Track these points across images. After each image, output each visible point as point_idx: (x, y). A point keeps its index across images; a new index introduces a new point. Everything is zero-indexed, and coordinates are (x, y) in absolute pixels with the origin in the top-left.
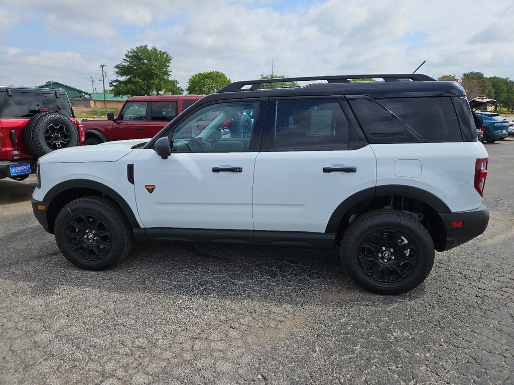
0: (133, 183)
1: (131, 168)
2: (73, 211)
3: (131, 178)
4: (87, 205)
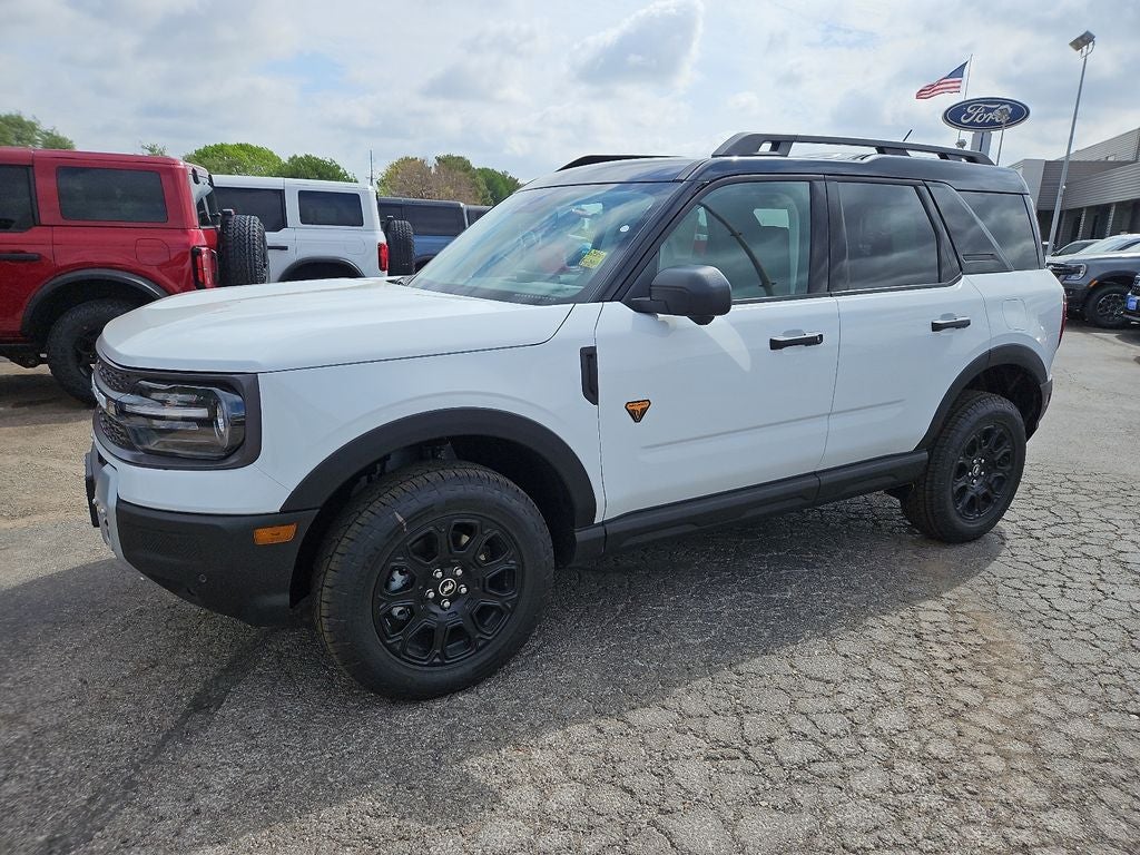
0: (594, 399)
1: (589, 357)
2: (410, 520)
3: (591, 390)
4: (460, 490)
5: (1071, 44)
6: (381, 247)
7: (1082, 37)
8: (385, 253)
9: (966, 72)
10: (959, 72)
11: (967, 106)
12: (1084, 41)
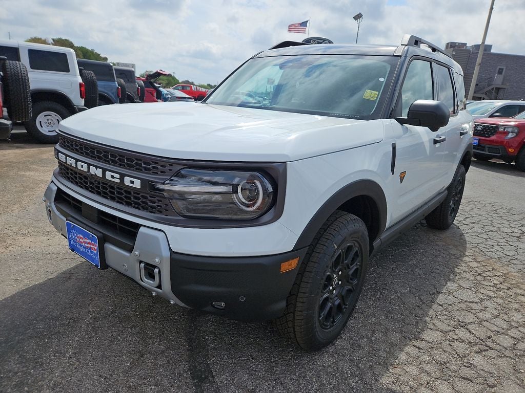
1: (394, 149)
5: (354, 18)
6: (80, 84)
7: (358, 15)
8: (83, 89)
9: (308, 24)
10: (304, 24)
11: (311, 40)
12: (358, 17)
